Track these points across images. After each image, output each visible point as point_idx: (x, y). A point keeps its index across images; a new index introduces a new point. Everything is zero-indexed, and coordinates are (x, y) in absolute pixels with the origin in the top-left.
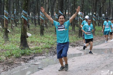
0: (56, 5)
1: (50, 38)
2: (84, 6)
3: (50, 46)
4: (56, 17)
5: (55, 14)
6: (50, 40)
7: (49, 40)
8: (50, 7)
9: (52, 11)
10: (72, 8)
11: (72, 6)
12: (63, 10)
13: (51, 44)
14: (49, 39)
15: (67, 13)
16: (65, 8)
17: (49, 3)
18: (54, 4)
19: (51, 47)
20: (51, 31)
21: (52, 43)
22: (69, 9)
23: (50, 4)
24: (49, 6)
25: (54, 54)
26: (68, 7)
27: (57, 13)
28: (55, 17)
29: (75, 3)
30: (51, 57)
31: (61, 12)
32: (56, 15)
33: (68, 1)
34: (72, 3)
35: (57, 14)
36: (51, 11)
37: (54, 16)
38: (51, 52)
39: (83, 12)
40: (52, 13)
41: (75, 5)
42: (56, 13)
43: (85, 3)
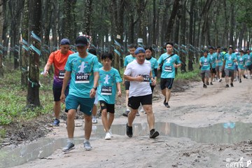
0: (22, 18)
1: (8, 99)
2: (93, 18)
3: (8, 120)
4: (24, 47)
5: (22, 40)
6: (9, 106)
7: (7, 104)
8: (10, 22)
9: (15, 32)
10: (64, 24)
11: (63, 19)
12: (39, 30)
13: (11, 115)
14: (8, 102)
15: (51, 37)
16: (46, 25)
17: (7, 12)
18: (18, 16)
19: (12, 123)
20: (12, 83)
21: (13, 112)
22: (57, 27)
23: (10, 16)
24: (5, 21)
25: (20, 139)
26: (53, 23)
27: (26, 38)
28: (21, 47)
29: (69, 11)
30: (13, 146)
31: (36, 34)
32: (24, 41)
33: (52, 7)
34: (64, 13)
35: (27, 40)
36: (11, 32)
37: (18, 45)
38: (13, 135)
39: (91, 33)
40: (15, 36)
41: (69, 17)
42: (23, 38)
43: (96, 13)
